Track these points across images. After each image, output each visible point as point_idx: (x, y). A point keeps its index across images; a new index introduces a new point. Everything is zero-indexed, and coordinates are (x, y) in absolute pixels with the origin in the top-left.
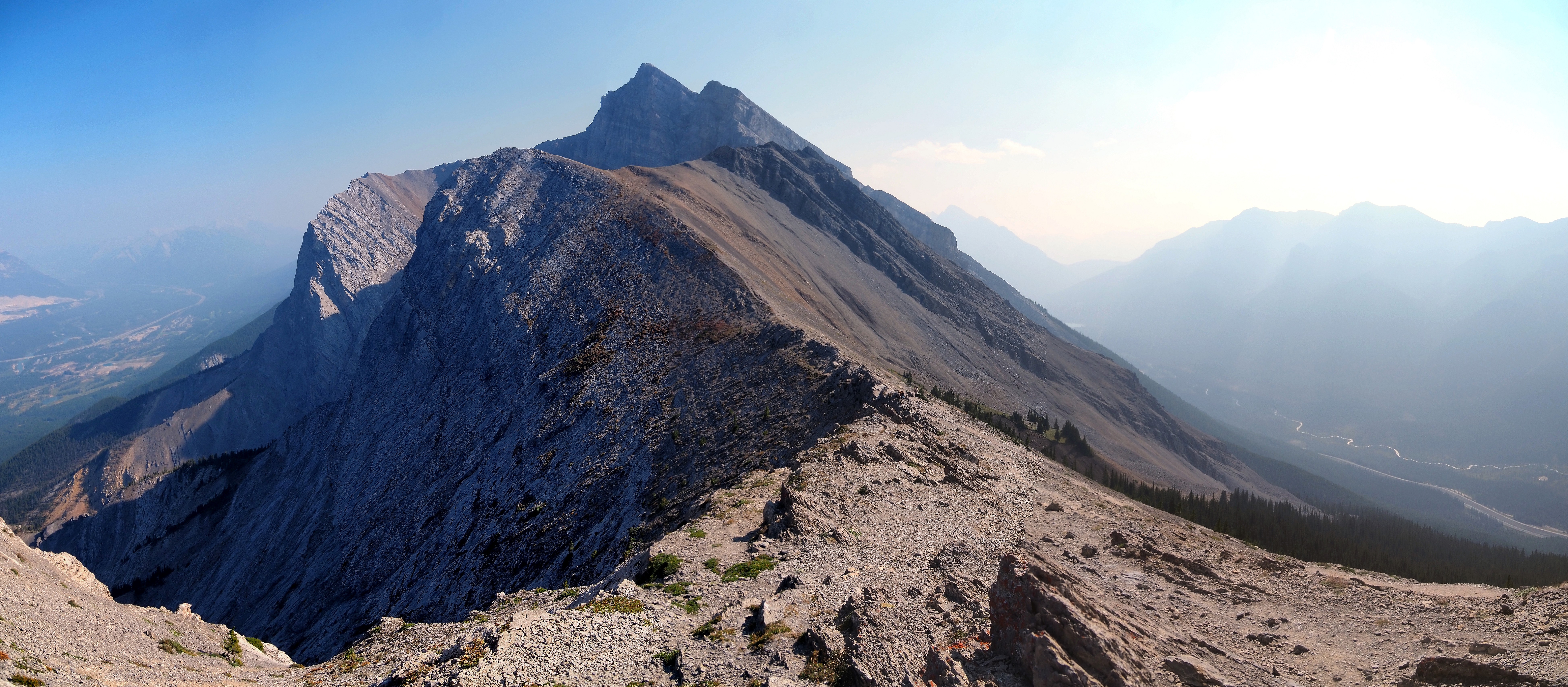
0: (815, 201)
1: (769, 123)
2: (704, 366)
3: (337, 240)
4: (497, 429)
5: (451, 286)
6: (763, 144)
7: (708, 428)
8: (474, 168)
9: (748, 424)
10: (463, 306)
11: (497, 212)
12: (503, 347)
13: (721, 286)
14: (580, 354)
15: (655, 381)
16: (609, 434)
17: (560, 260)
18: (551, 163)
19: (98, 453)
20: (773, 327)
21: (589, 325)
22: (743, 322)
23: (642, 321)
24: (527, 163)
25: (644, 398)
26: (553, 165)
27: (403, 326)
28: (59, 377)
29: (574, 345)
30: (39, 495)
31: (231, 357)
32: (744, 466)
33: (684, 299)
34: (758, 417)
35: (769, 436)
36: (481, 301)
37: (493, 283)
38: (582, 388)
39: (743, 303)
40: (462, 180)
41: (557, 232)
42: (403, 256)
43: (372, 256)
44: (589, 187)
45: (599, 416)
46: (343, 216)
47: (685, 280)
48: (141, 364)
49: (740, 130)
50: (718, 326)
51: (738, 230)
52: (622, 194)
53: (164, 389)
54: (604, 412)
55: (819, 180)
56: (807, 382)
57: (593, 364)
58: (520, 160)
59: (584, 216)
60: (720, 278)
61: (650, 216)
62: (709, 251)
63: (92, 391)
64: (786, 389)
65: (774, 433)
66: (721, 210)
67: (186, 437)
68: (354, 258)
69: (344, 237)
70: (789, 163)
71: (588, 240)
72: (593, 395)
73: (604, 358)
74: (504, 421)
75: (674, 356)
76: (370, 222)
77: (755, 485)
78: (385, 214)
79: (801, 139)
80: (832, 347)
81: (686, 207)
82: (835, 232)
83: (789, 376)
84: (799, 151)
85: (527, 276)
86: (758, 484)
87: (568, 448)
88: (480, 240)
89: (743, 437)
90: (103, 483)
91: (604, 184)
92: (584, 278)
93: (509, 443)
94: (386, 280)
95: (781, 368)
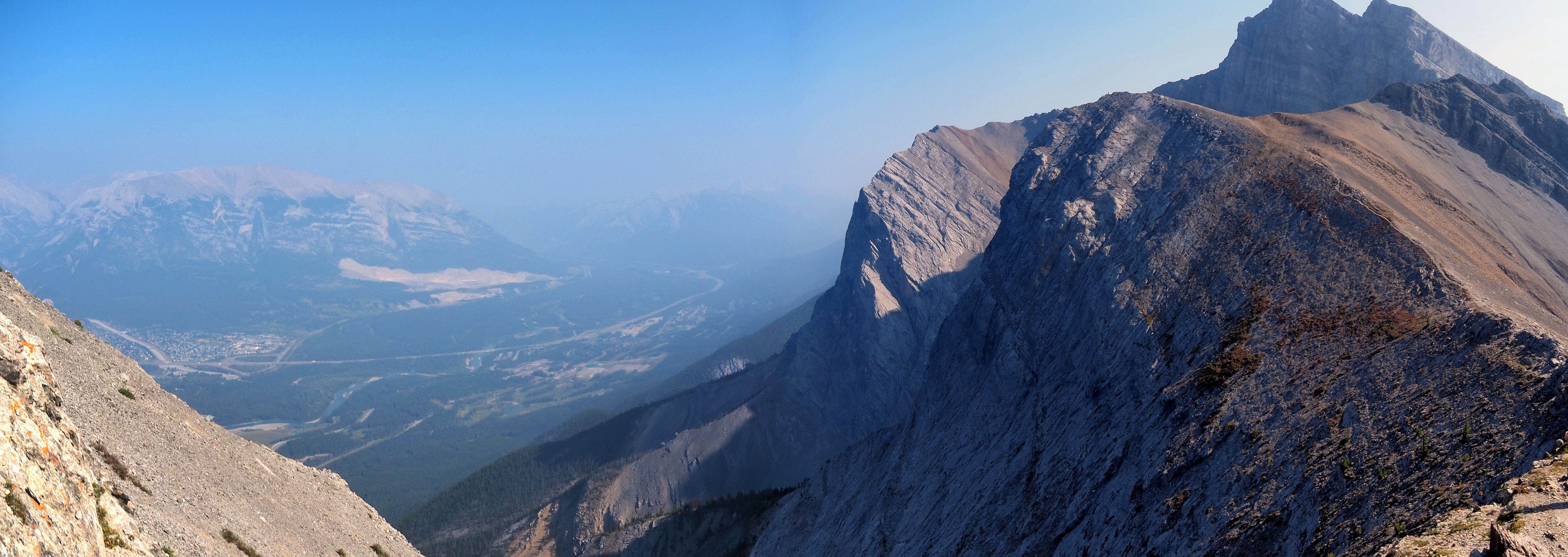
0: (1518, 149)
1: (1453, 50)
2: (1381, 371)
3: (897, 213)
4: (1108, 464)
5: (1046, 272)
6: (1446, 78)
7: (1389, 454)
8: (1075, 119)
9: (1442, 447)
10: (1061, 299)
11: (1105, 176)
12: (1114, 352)
13: (1401, 264)
14: (1217, 360)
15: (1318, 393)
16: (1259, 467)
17: (1188, 236)
18: (1174, 111)
19: (573, 484)
20: (1471, 316)
21: (1227, 320)
22: (1431, 310)
23: (1298, 314)
24: (1142, 112)
25: (1305, 416)
26: (1176, 113)
27: (983, 325)
28: (527, 378)
29: (1208, 348)
30: (490, 536)
31: (755, 362)
32: (1438, 505)
33: (1352, 283)
34: (1455, 437)
35: (1470, 463)
36: (1085, 292)
37: (1101, 269)
38: (1221, 405)
39: (1430, 285)
40: (1058, 134)
41: (1183, 199)
42: (983, 234)
43: (943, 234)
44: (1223, 141)
45: (1244, 442)
46: (905, 181)
47: (1353, 258)
48: (635, 366)
49: (1417, 61)
50: (1399, 317)
51: (1420, 191)
52: (1267, 148)
53: (665, 401)
54: (1251, 437)
55: (1522, 121)
56: (1519, 388)
57: (1234, 372)
58: (1133, 108)
59: (1217, 178)
60: (1399, 254)
61: (1303, 177)
62: (1383, 219)
63: (568, 400)
64: (1491, 397)
65: (1477, 458)
66: (1396, 165)
67: (691, 468)
68: (920, 237)
69: (906, 209)
70: (1482, 101)
71: (1224, 209)
72: (1236, 414)
73: (1249, 364)
74: (1118, 452)
75: (1342, 358)
76: (940, 189)
77: (1454, 530)
78: (960, 179)
79: (1495, 69)
80: (1550, 340)
81: (1350, 163)
82: (1546, 189)
83: (1494, 381)
84: (1494, 85)
85: (1145, 258)
86: (1458, 528)
87: (1204, 487)
88: (1083, 212)
89: (1436, 465)
90: (577, 526)
91: (1243, 136)
92: (1219, 259)
93: (1125, 482)
94: (962, 266)
95: (1483, 370)
